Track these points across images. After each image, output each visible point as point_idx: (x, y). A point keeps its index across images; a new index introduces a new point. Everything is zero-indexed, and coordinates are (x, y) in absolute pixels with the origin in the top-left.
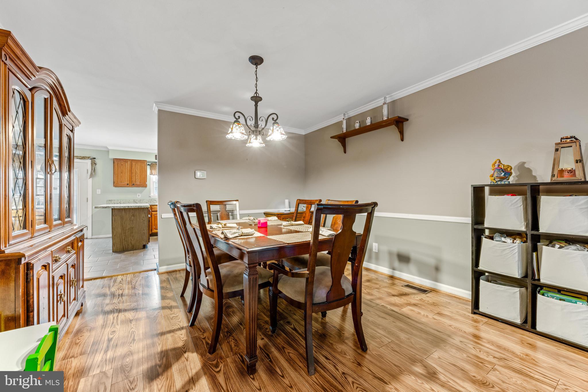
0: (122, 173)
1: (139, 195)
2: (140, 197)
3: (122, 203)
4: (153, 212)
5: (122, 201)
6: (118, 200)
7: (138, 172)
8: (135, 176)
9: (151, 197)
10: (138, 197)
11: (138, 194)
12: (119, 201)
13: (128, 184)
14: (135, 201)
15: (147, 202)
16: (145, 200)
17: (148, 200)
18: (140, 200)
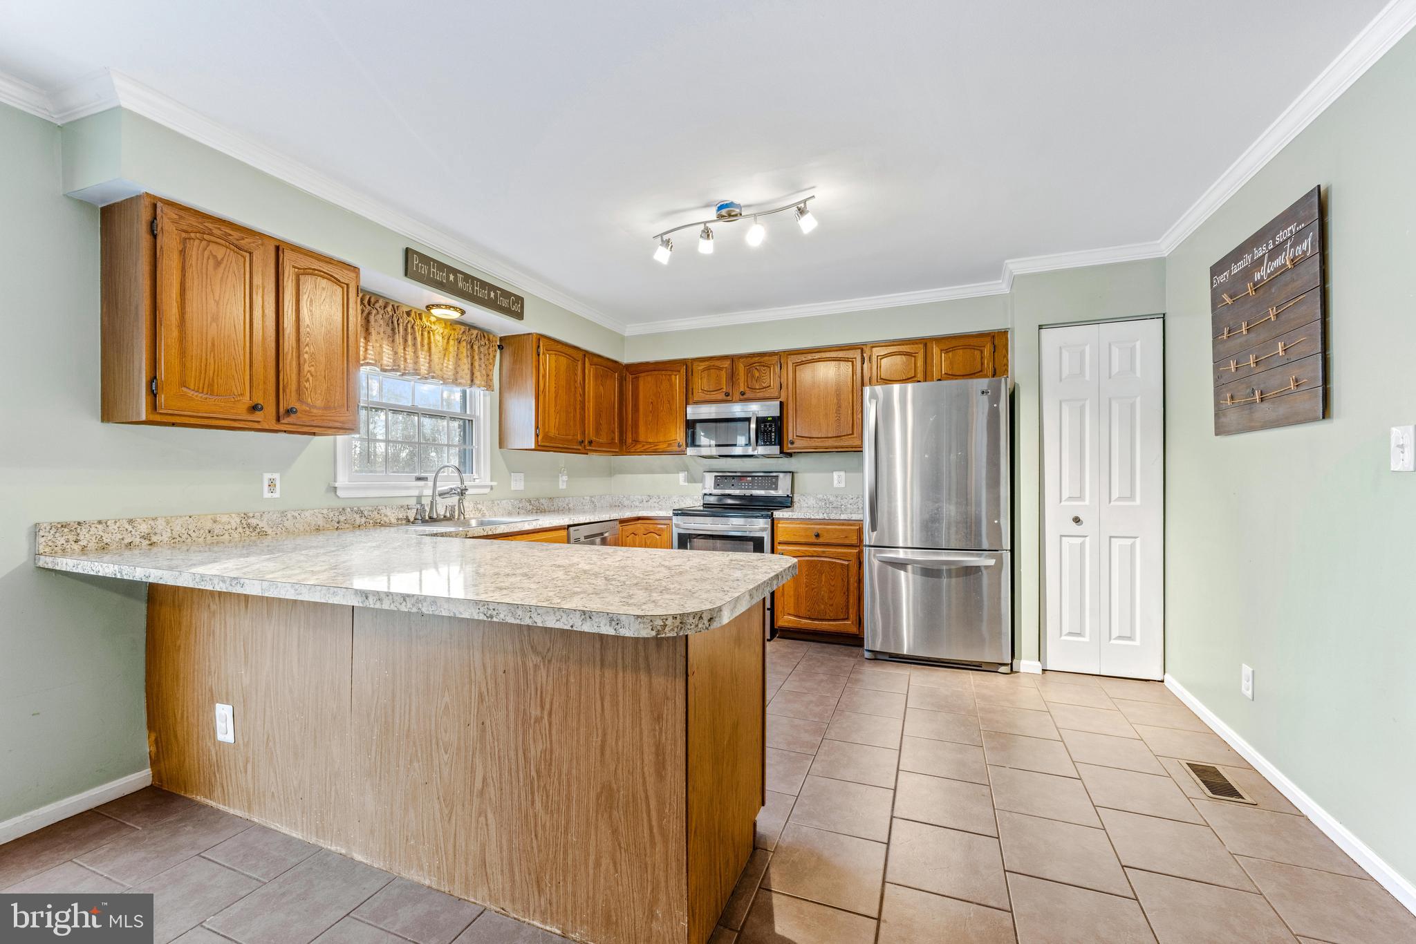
1: (272, 484)
2: (277, 495)
3: (166, 537)
5: (161, 524)
6: (131, 521)
8: (300, 354)
9: (339, 493)
10: (267, 495)
11: (267, 476)
12: (144, 528)
13: (255, 408)
14: (254, 522)
15: (321, 522)
16: (307, 514)
17: (325, 511)
18: (283, 514)
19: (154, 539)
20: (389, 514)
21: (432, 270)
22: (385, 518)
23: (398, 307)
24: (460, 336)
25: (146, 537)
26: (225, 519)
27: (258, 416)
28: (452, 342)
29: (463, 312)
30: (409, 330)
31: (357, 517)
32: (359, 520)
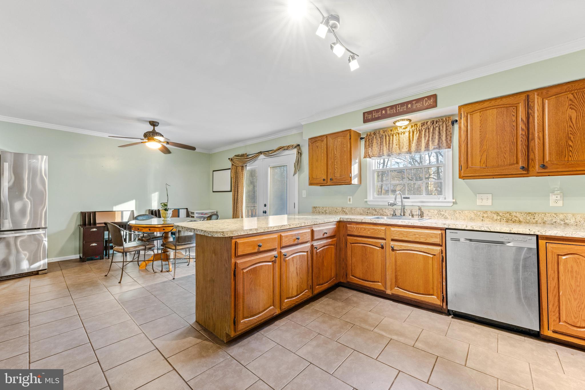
0: (317, 161)
1: (350, 200)
2: (351, 203)
4: (348, 237)
6: (323, 207)
7: (338, 155)
8: (334, 163)
9: (368, 203)
10: (349, 203)
11: (349, 197)
13: (324, 180)
14: (344, 210)
15: (362, 212)
16: (358, 209)
17: (363, 209)
18: (351, 208)
19: (326, 212)
20: (387, 212)
21: (374, 114)
22: (385, 213)
23: (386, 131)
24: (420, 128)
25: (325, 211)
26: (338, 208)
27: (325, 182)
28: (415, 133)
29: (410, 120)
30: (391, 137)
31: (374, 212)
32: (374, 213)
